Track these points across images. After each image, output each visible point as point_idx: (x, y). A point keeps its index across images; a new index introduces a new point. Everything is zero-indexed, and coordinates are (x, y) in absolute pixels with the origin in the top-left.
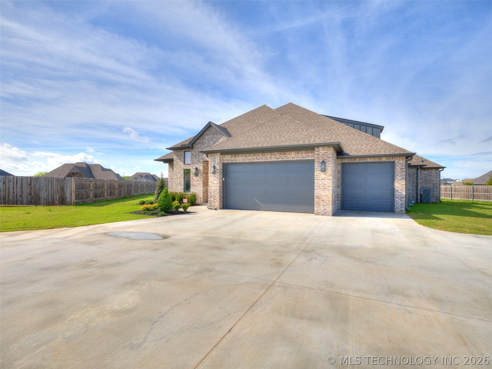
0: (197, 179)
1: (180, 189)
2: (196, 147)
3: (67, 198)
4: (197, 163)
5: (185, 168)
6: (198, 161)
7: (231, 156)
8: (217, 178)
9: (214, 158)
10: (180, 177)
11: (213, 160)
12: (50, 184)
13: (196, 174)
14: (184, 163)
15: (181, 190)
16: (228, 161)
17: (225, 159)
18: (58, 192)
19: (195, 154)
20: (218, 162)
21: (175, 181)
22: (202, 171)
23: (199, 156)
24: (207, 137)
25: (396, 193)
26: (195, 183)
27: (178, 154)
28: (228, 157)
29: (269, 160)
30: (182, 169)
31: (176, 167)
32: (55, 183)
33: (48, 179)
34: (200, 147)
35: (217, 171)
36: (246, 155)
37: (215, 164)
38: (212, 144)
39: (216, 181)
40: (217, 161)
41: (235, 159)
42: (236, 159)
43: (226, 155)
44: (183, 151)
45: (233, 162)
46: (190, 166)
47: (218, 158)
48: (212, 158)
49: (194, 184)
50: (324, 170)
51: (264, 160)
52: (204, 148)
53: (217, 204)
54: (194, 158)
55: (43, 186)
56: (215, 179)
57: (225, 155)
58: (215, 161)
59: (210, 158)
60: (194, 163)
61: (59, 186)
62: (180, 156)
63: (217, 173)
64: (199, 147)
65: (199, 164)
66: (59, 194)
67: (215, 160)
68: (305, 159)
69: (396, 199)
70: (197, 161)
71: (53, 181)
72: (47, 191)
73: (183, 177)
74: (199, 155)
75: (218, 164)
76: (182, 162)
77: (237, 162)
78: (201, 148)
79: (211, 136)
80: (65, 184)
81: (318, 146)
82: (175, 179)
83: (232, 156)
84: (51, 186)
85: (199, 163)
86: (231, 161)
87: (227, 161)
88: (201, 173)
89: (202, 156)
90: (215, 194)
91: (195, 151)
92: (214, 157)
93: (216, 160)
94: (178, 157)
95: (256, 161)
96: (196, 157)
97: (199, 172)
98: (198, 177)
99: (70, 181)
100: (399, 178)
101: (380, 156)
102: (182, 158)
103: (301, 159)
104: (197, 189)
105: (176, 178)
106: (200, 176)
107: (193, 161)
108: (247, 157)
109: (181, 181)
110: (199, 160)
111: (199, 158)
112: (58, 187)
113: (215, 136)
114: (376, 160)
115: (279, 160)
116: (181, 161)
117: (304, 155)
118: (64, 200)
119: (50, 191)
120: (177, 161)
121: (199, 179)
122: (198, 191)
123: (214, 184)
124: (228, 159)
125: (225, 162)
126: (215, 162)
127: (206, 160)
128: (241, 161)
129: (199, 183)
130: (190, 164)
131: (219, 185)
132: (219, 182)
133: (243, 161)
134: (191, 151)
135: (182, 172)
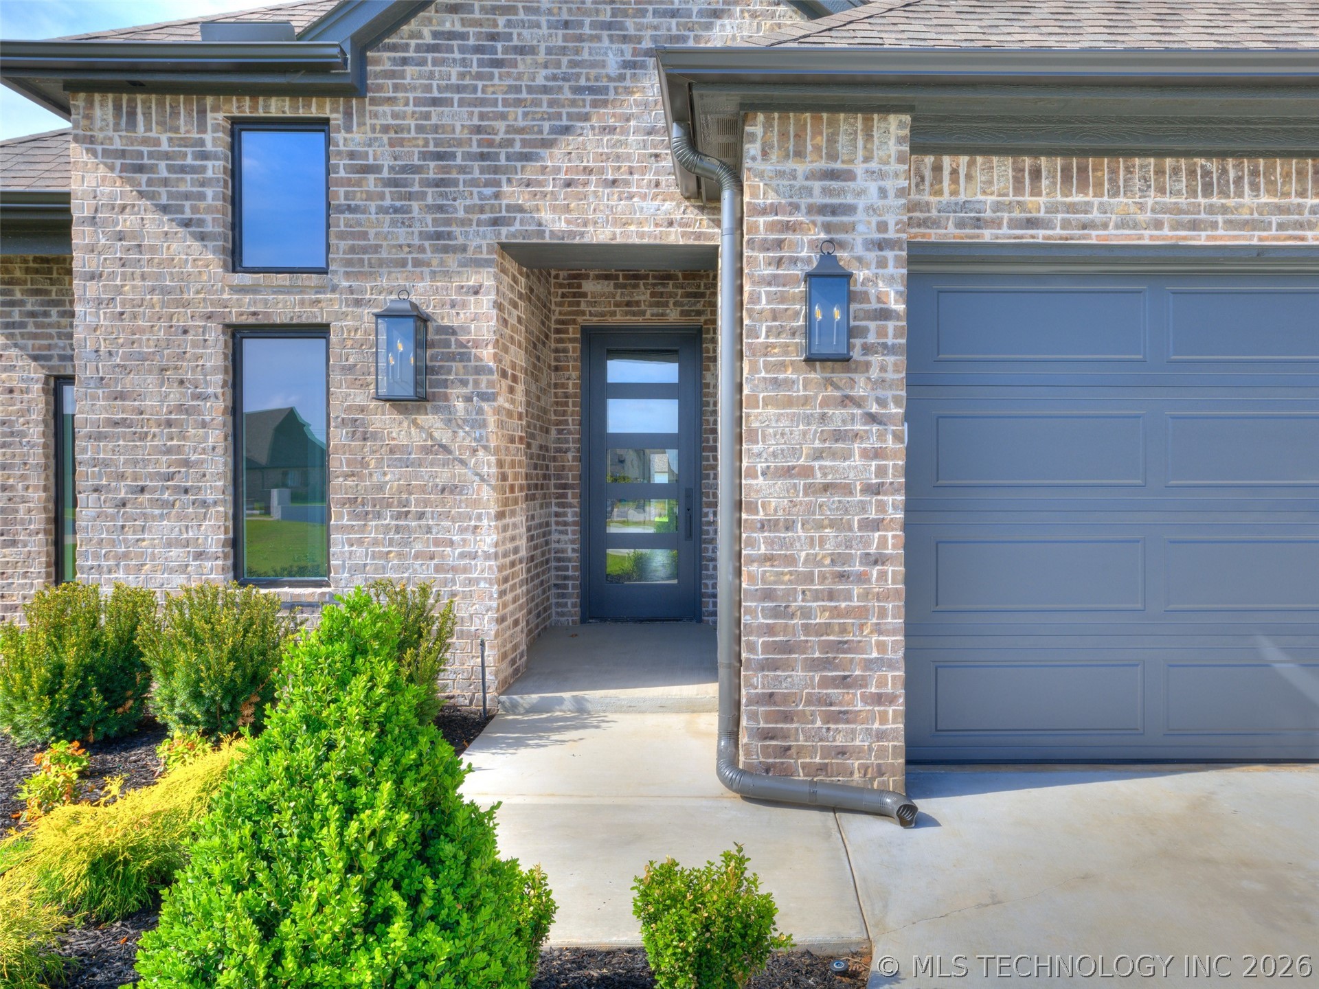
0: (418, 438)
1: (174, 552)
2: (405, 89)
4: (417, 263)
5: (241, 309)
6: (438, 236)
7: (1019, 170)
8: (872, 418)
9: (832, 175)
10: (180, 408)
11: (818, 199)
13: (413, 387)
14: (235, 260)
15: (199, 555)
16: (978, 223)
17: (946, 197)
19: (387, 163)
20: (891, 220)
21: (105, 464)
22: (487, 355)
23: (439, 183)
26: (392, 478)
27: (145, 141)
28: (980, 177)
30: (209, 317)
31: (119, 290)
34: (459, 89)
35: (872, 339)
36: (1207, 173)
37: (842, 245)
39: (857, 461)
40: (871, 209)
41: (1071, 208)
42: (1087, 208)
43: (956, 151)
44: (217, 118)
45: (1040, 235)
46: (320, 289)
47: (882, 175)
48: (802, 168)
49: (381, 488)
52: (518, 103)
53: (881, 735)
54: (373, 206)
56: (838, 436)
57: (947, 160)
58: (850, 209)
59: (768, 167)
60: (381, 263)
62: (164, 173)
63: (876, 359)
64: (448, 88)
65: (447, 275)
67: (849, 200)
70: (424, 236)
74: (446, 170)
75: (881, 245)
76: (202, 237)
77: (1094, 237)
78: (482, 102)
82: (100, 437)
83: (1036, 174)
85: (452, 261)
86: (1014, 224)
87: (961, 224)
88: (479, 370)
89: (488, 191)
90: (849, 612)
91: (386, 129)
92: (823, 164)
93: (861, 203)
94: (144, 178)
96: (410, 196)
97: (452, 357)
98: (436, 410)
102: (202, 196)
104: (418, 547)
105: (116, 424)
106: (460, 405)
107: (364, 235)
108: (1224, 193)
109: (186, 463)
110: (453, 228)
111: (440, 209)
116: (187, 224)
120: (127, 222)
121: (443, 436)
122: (438, 569)
123: (826, 488)
125: (933, 235)
126: (851, 228)
127: (541, 233)
128: (1147, 237)
129: (444, 476)
130: (324, 271)
131: (893, 506)
132: (895, 465)
133: (1168, 235)
134: (328, 126)
135: (214, 358)
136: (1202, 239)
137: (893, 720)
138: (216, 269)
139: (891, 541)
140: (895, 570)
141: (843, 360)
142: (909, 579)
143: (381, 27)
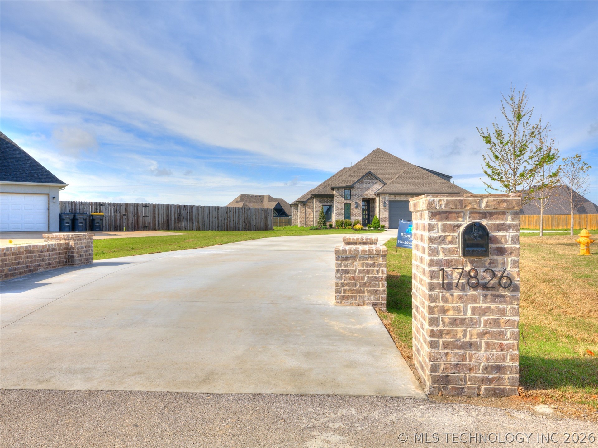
1: (341, 218)
3: (269, 225)
4: (357, 199)
5: (345, 202)
9: (385, 197)
12: (258, 214)
13: (357, 207)
17: (391, 198)
19: (355, 192)
24: (365, 181)
26: (355, 213)
27: (339, 191)
30: (343, 202)
31: (338, 201)
32: (261, 213)
33: (256, 209)
35: (387, 205)
38: (369, 186)
43: (392, 196)
44: (344, 190)
45: (396, 200)
48: (383, 197)
54: (354, 195)
55: (253, 214)
58: (386, 199)
60: (354, 199)
66: (264, 221)
70: (357, 197)
71: (259, 212)
72: (256, 220)
73: (343, 208)
74: (358, 193)
77: (399, 200)
79: (368, 180)
80: (268, 214)
83: (396, 197)
85: (359, 199)
88: (361, 206)
91: (355, 190)
94: (339, 194)
96: (356, 195)
97: (359, 205)
99: (271, 211)
104: (357, 217)
105: (337, 209)
107: (353, 197)
108: (405, 197)
109: (342, 212)
110: (359, 197)
112: (263, 216)
113: (372, 181)
118: (267, 226)
119: (258, 219)
120: (338, 196)
121: (358, 210)
122: (358, 219)
124: (393, 198)
125: (391, 200)
129: (358, 213)
130: (350, 199)
131: (388, 214)
132: (388, 212)
133: (402, 199)
134: (350, 190)
135: (343, 205)
136: (405, 200)
137: (388, 225)
138: (344, 200)
139: (388, 216)
142: (389, 218)
143: (354, 184)
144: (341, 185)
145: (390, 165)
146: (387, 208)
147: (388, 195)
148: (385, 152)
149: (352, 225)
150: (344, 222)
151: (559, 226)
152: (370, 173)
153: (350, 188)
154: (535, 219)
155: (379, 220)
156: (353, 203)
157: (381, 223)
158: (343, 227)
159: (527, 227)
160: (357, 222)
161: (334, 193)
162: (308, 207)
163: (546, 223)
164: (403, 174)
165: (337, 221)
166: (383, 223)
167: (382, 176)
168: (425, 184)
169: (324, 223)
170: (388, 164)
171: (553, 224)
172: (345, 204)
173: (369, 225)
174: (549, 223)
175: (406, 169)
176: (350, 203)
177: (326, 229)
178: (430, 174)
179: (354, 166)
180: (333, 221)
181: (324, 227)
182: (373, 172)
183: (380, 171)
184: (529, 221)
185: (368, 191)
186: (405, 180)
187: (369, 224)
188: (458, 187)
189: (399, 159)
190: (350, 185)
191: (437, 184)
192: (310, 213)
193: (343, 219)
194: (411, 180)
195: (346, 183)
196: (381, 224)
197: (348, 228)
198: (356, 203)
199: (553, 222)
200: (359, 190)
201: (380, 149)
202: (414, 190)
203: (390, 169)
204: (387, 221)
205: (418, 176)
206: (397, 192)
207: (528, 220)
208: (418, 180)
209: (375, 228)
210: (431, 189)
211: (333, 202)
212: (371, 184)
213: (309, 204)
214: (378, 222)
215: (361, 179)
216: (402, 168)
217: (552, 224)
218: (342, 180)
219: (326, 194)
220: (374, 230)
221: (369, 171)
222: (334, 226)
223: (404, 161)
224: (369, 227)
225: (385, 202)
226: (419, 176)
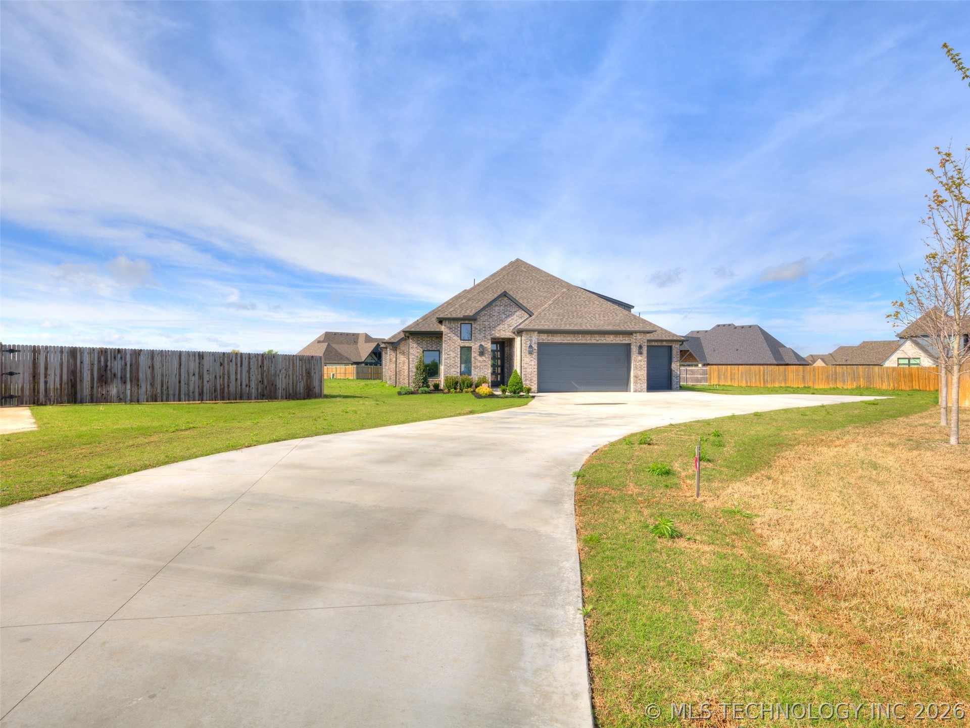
0: (482, 360)
2: (481, 320)
3: (315, 388)
4: (482, 340)
5: (462, 345)
7: (547, 336)
8: (534, 359)
9: (531, 337)
10: (455, 356)
11: (530, 339)
12: (291, 366)
13: (482, 354)
14: (461, 340)
15: (457, 372)
17: (541, 338)
18: (302, 378)
19: (479, 328)
20: (535, 341)
22: (489, 350)
23: (484, 331)
24: (497, 308)
25: (673, 373)
26: (479, 364)
27: (452, 326)
29: (589, 342)
30: (458, 345)
31: (449, 343)
32: (298, 364)
33: (288, 358)
35: (534, 352)
36: (564, 336)
38: (504, 318)
39: (533, 363)
40: (533, 340)
41: (552, 339)
42: (554, 339)
45: (550, 341)
46: (470, 342)
47: (535, 337)
49: (477, 365)
50: (640, 353)
51: (584, 342)
52: (493, 321)
54: (477, 333)
55: (281, 368)
56: (531, 360)
57: (543, 335)
59: (525, 336)
60: (478, 340)
61: (304, 370)
62: (453, 329)
64: (486, 320)
66: (305, 381)
68: (622, 342)
69: (673, 378)
70: (483, 337)
71: (295, 362)
72: (287, 377)
73: (459, 356)
74: (485, 329)
75: (534, 343)
76: (457, 336)
77: (554, 342)
79: (502, 308)
80: (313, 366)
81: (636, 332)
83: (549, 336)
84: (293, 369)
85: (486, 340)
87: (545, 340)
89: (490, 332)
90: (532, 376)
91: (479, 324)
94: (451, 330)
95: (575, 342)
96: (481, 332)
97: (485, 350)
99: (319, 361)
100: (675, 360)
101: (662, 341)
102: (456, 331)
103: (619, 342)
104: (482, 372)
105: (448, 358)
106: (486, 356)
107: (476, 337)
109: (456, 362)
110: (486, 336)
111: (484, 334)
112: (302, 370)
113: (508, 309)
114: (659, 344)
115: (598, 342)
116: (455, 335)
117: (621, 339)
118: (311, 390)
119: (291, 377)
120: (449, 335)
121: (485, 359)
122: (485, 374)
123: (530, 365)
124: (545, 338)
125: (540, 341)
127: (496, 336)
128: (559, 342)
129: (485, 364)
130: (471, 340)
131: (536, 367)
132: (536, 363)
133: (561, 341)
134: (471, 324)
135: (459, 350)
136: (564, 342)
137: (536, 386)
138: (459, 340)
139: (536, 370)
140: (536, 372)
141: (532, 354)
142: (538, 373)
143: (478, 313)
144: (454, 316)
145: (538, 284)
146: (535, 355)
147: (536, 332)
148: (530, 265)
149: (474, 386)
150: (460, 381)
151: (774, 382)
152: (505, 294)
153: (470, 320)
154: (740, 372)
155: (521, 379)
156: (475, 346)
157: (524, 383)
158: (458, 390)
159: (729, 383)
160: (483, 381)
161: (443, 328)
162: (400, 353)
163: (756, 377)
164: (561, 298)
165: (447, 379)
166: (528, 382)
167: (525, 301)
168: (597, 315)
169: (423, 382)
170: (534, 283)
171: (766, 378)
172: (462, 348)
173: (503, 387)
174: (760, 378)
175: (565, 290)
176: (471, 347)
177: (426, 393)
178: (601, 300)
179: (478, 285)
180: (441, 380)
181: (422, 389)
182: (511, 293)
183: (522, 292)
184: (731, 375)
185: (501, 326)
186: (565, 308)
187: (504, 385)
188: (647, 322)
189: (552, 276)
190: (471, 314)
191: (617, 316)
192: (404, 363)
193: (459, 374)
194: (574, 309)
195: (463, 312)
196: (526, 384)
197: (467, 392)
198: (481, 346)
199: (766, 376)
200: (487, 323)
201: (521, 261)
202: (581, 324)
203: (539, 290)
204: (535, 379)
205: (585, 302)
206: (551, 327)
207: (730, 373)
208: (585, 308)
209: (515, 393)
210: (609, 325)
211: (441, 345)
212: (508, 313)
213: (402, 347)
214: (520, 381)
215: (489, 305)
216: (558, 288)
217: (764, 380)
218: (457, 306)
219: (429, 330)
220: (513, 397)
221: (503, 291)
222: (442, 386)
223: (559, 279)
224: (504, 391)
225: (531, 346)
226: (587, 303)
